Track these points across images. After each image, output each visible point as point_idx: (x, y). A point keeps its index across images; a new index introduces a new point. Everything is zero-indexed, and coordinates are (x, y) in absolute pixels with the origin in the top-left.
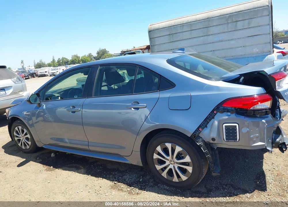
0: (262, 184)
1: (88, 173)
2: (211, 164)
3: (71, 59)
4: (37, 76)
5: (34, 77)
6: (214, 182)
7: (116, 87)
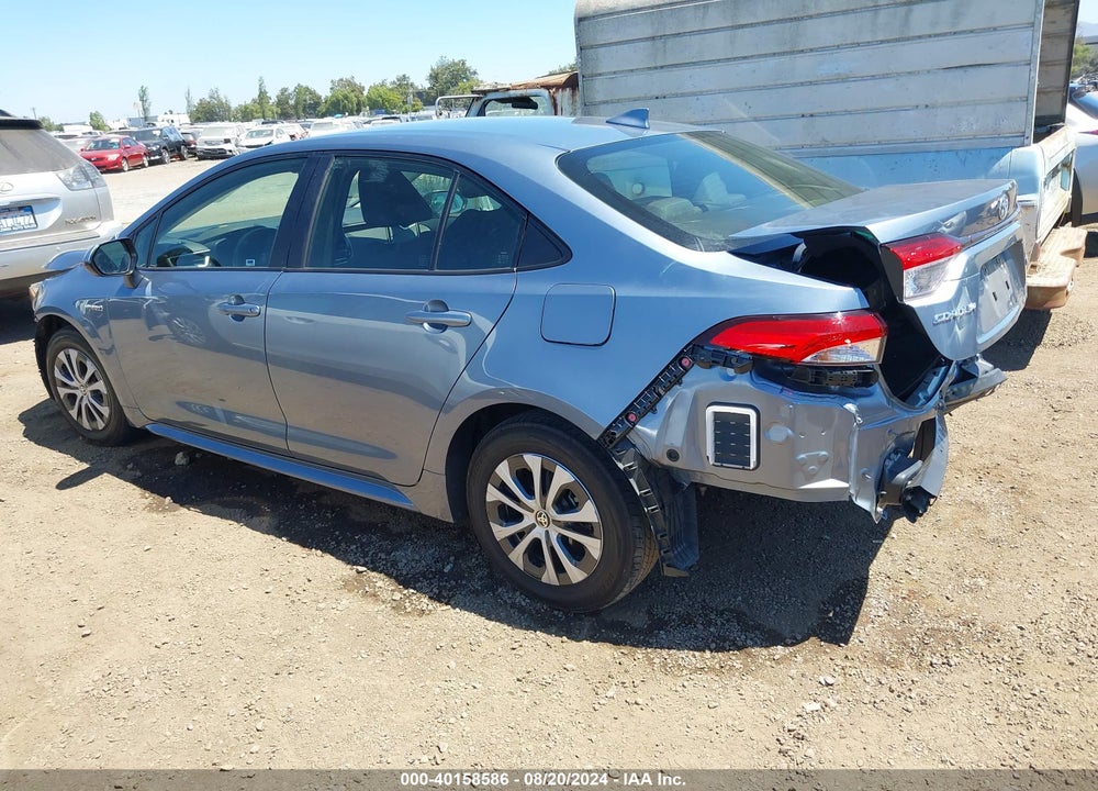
0: (844, 619)
1: (278, 531)
2: (659, 536)
3: (329, 94)
4: (195, 155)
5: (182, 159)
6: (683, 600)
7: (424, 229)
